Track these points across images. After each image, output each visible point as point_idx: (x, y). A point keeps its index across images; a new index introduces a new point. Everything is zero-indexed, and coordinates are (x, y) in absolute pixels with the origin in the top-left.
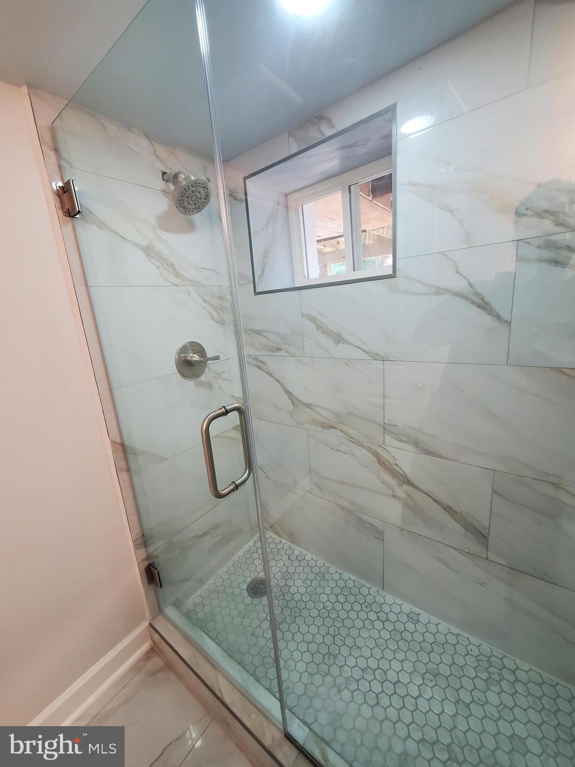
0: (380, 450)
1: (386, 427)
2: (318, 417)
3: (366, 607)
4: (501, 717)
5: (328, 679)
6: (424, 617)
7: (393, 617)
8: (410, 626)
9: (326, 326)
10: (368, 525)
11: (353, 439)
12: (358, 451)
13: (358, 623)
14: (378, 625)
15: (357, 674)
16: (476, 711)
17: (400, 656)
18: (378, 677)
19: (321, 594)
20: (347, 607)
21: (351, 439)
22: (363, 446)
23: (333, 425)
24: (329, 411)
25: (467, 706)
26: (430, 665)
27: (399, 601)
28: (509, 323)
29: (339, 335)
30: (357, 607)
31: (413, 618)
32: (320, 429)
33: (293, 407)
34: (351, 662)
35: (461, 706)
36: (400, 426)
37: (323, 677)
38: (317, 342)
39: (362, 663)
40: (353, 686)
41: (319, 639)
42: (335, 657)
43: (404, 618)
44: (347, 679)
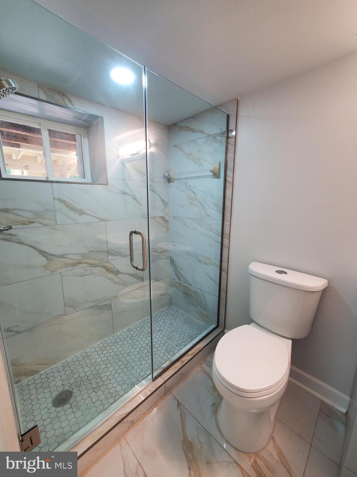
0: (107, 264)
1: (108, 252)
2: (69, 261)
3: (116, 343)
4: (165, 324)
5: (135, 368)
6: (131, 327)
7: (126, 336)
8: (132, 333)
9: (73, 205)
10: (104, 307)
11: (93, 264)
12: (96, 270)
13: (120, 349)
14: (125, 342)
15: (139, 356)
16: (162, 328)
17: (140, 340)
18: (142, 350)
19: (96, 360)
20: (110, 351)
21: (92, 265)
22: (98, 266)
23: (80, 261)
24: (77, 254)
25: (160, 329)
26: (147, 333)
27: (122, 331)
28: (141, 205)
29: (82, 210)
30: (113, 347)
31: (130, 330)
32: (71, 268)
33: (47, 262)
34: (133, 357)
35: (160, 331)
36: (114, 249)
37: (134, 369)
38: (66, 215)
39: (136, 353)
40: (142, 359)
41: (117, 367)
42: (128, 362)
43: (128, 333)
44: (138, 360)
